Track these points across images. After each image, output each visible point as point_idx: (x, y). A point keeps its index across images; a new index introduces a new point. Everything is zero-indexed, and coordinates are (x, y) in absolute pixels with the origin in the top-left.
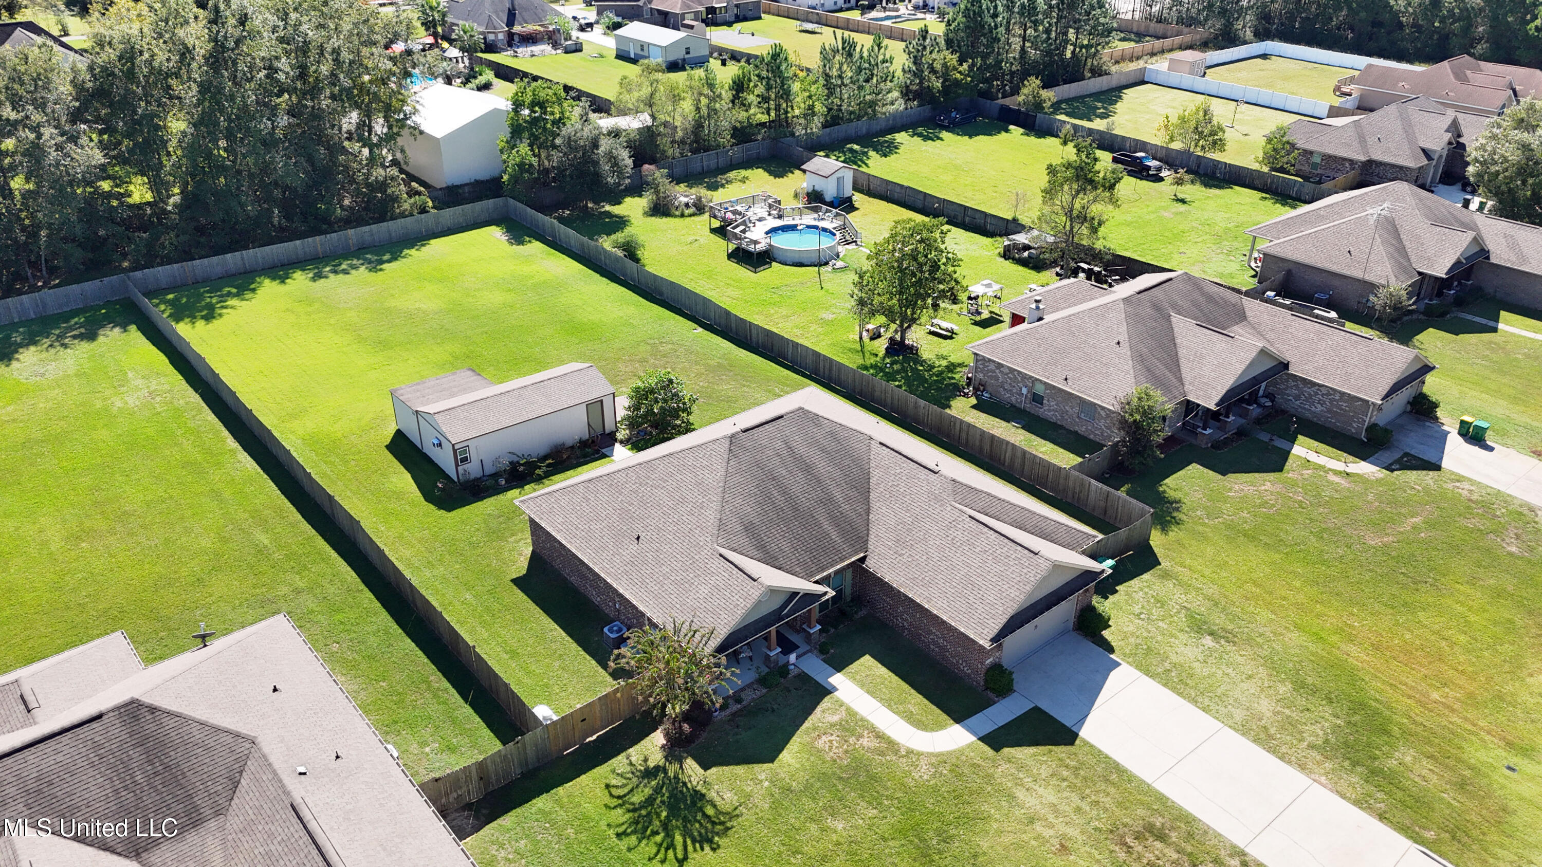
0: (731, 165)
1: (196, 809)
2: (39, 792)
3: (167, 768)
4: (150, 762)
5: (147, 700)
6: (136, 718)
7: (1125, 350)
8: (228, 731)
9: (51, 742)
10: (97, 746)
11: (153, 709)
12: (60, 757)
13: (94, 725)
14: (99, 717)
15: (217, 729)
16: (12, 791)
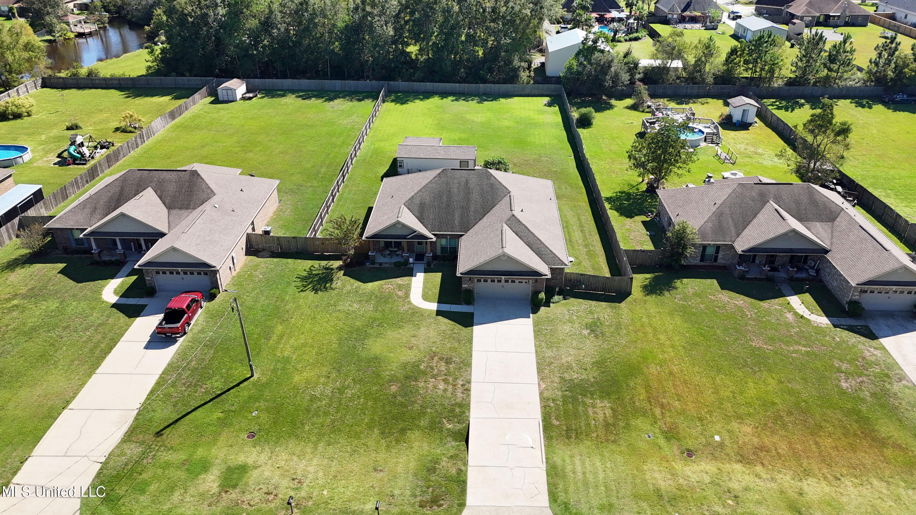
0: (708, 95)
1: (190, 205)
2: (161, 183)
3: (191, 191)
4: (188, 188)
5: (199, 172)
6: (193, 175)
7: (714, 209)
8: (211, 189)
9: (171, 172)
10: (180, 178)
11: (199, 175)
12: (170, 177)
13: (183, 172)
14: (186, 171)
15: (209, 187)
16: (156, 179)
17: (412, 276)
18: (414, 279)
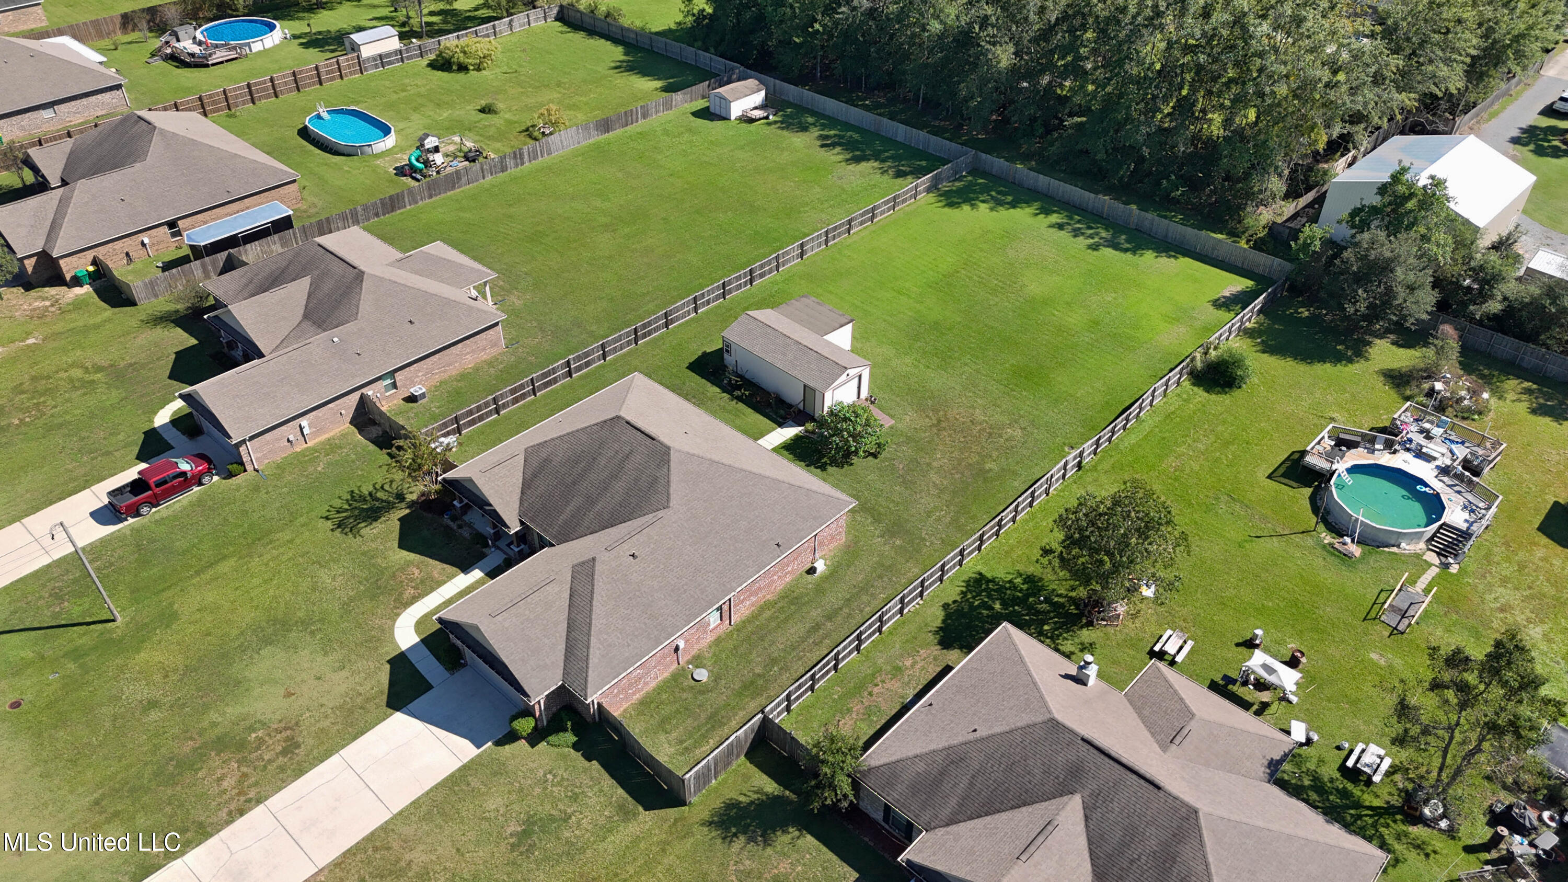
6: (358, 278)
8: (358, 309)
14: (356, 268)
15: (358, 305)
17: (463, 572)
18: (462, 575)
